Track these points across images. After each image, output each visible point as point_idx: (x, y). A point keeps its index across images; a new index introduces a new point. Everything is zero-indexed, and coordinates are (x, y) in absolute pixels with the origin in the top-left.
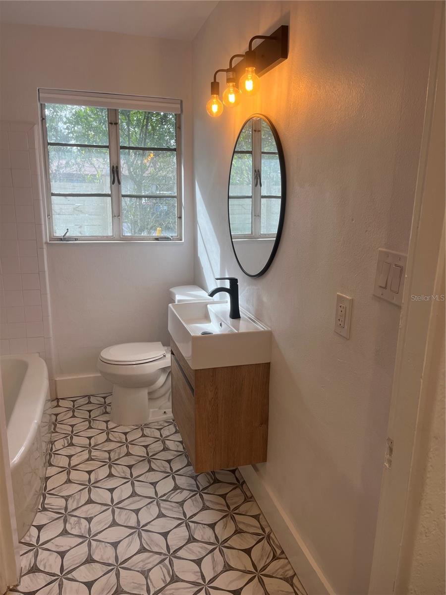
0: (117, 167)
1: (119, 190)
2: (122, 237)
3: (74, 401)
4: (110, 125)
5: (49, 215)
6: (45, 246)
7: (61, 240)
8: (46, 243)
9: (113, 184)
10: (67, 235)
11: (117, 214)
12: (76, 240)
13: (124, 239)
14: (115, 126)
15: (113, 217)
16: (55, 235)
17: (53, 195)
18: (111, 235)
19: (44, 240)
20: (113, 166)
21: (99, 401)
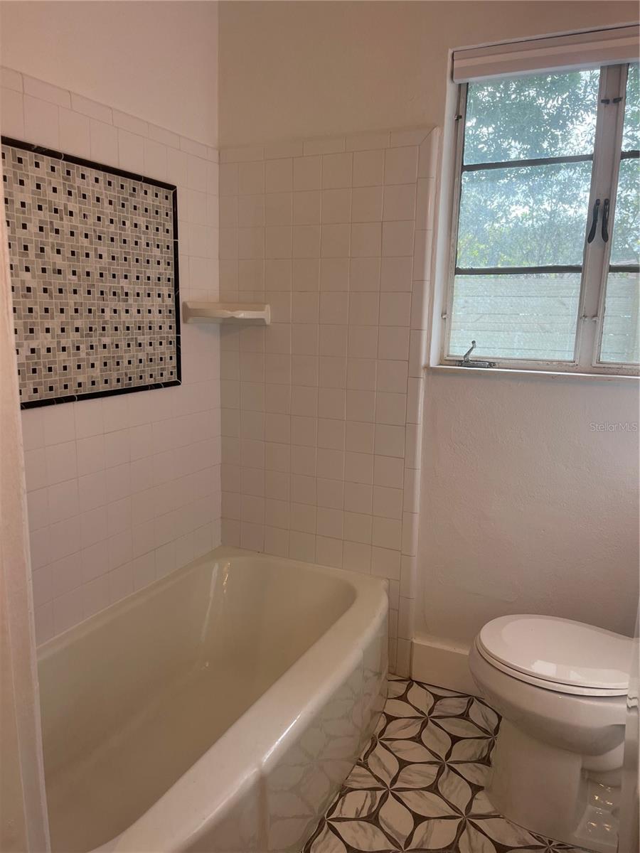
0: (607, 202)
1: (604, 255)
2: (594, 364)
3: (437, 698)
4: (603, 105)
5: (444, 313)
6: (423, 374)
7: (460, 363)
8: (427, 367)
9: (589, 242)
10: (473, 353)
11: (591, 312)
12: (491, 365)
13: (603, 370)
14: (615, 107)
15: (580, 318)
16: (451, 353)
17: (459, 271)
18: (571, 359)
19: (423, 363)
20: (598, 200)
21: (487, 720)
